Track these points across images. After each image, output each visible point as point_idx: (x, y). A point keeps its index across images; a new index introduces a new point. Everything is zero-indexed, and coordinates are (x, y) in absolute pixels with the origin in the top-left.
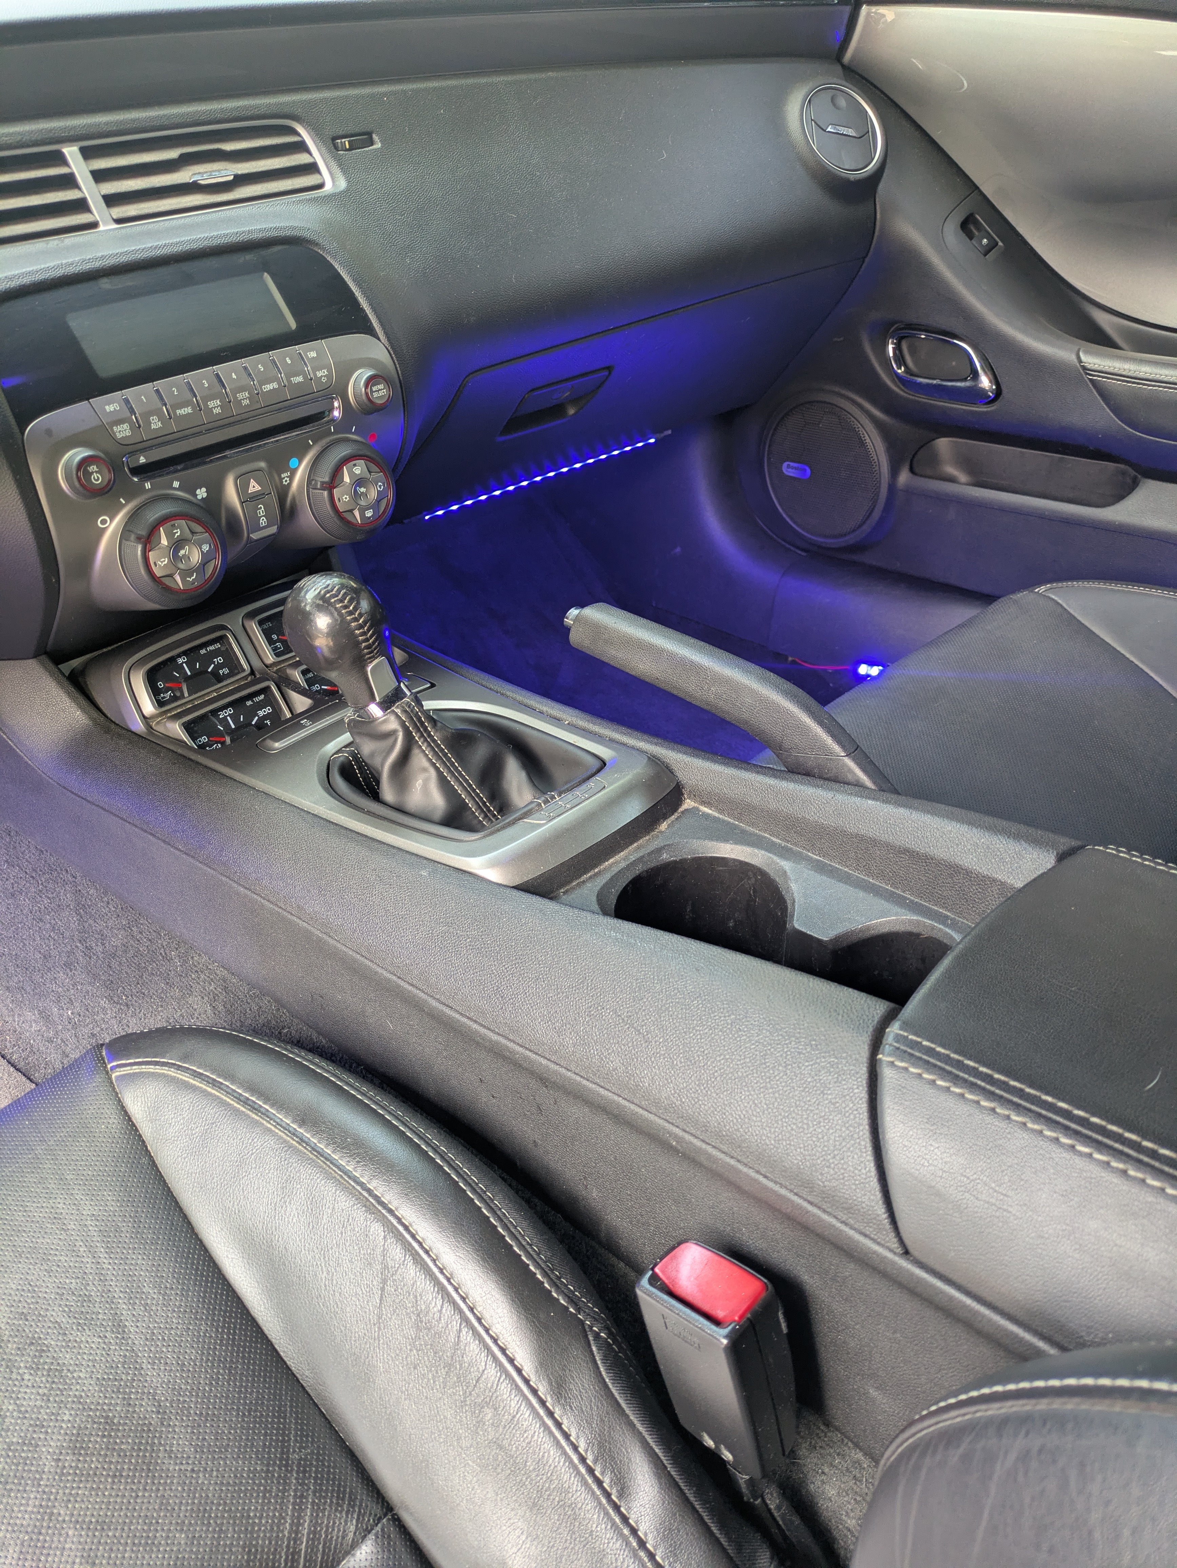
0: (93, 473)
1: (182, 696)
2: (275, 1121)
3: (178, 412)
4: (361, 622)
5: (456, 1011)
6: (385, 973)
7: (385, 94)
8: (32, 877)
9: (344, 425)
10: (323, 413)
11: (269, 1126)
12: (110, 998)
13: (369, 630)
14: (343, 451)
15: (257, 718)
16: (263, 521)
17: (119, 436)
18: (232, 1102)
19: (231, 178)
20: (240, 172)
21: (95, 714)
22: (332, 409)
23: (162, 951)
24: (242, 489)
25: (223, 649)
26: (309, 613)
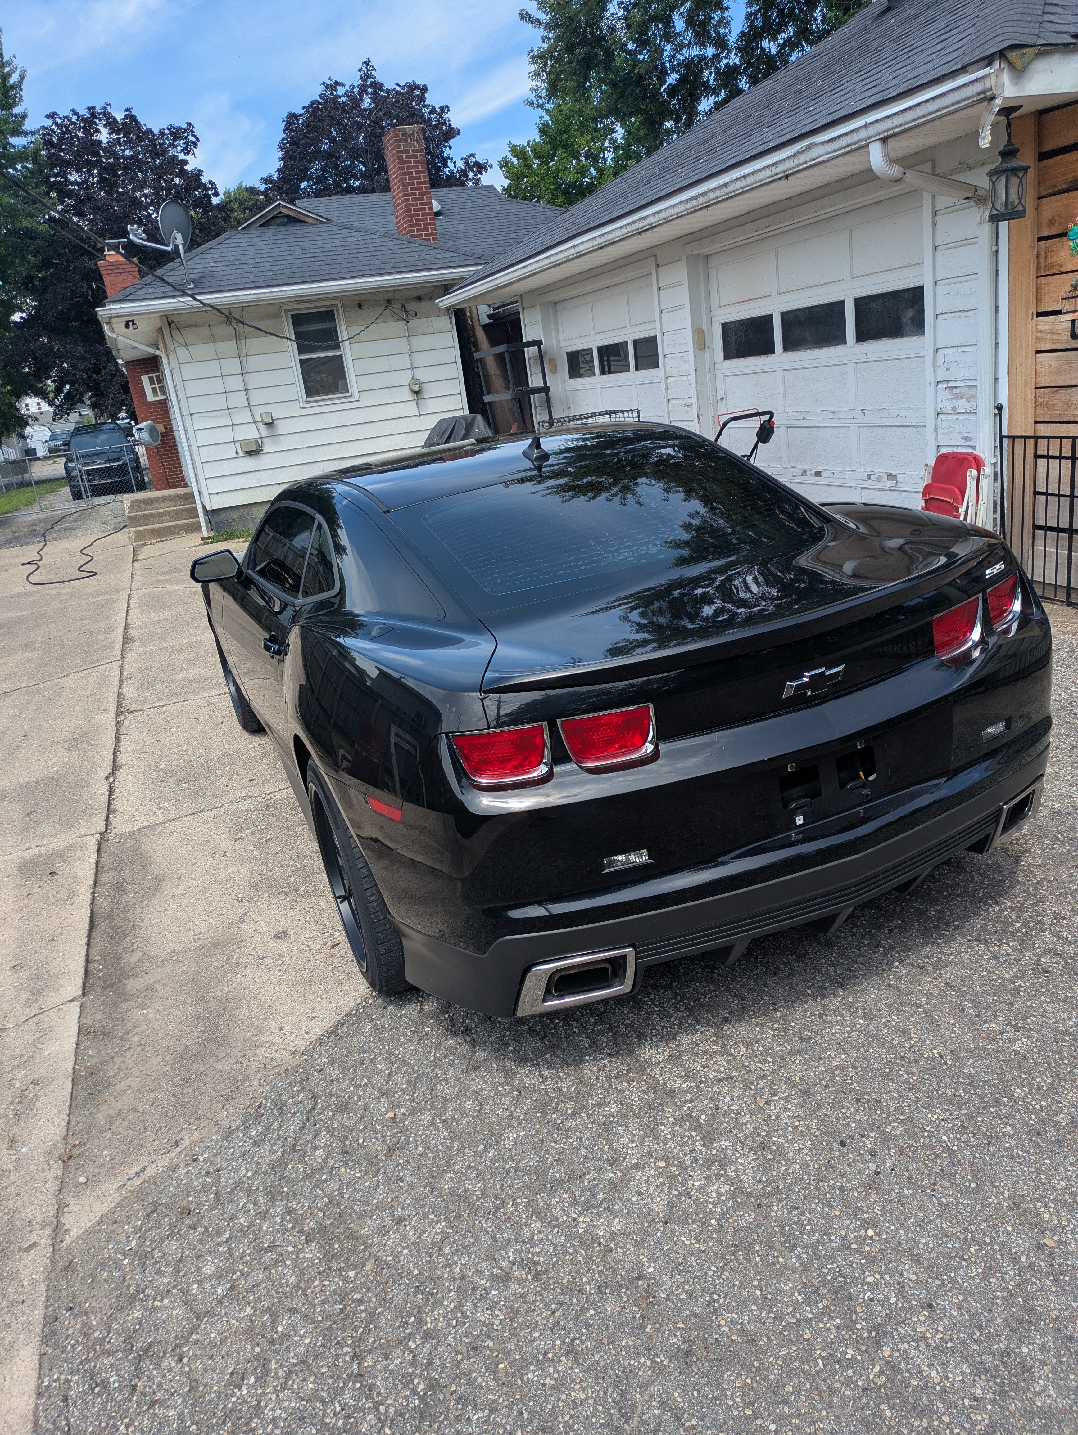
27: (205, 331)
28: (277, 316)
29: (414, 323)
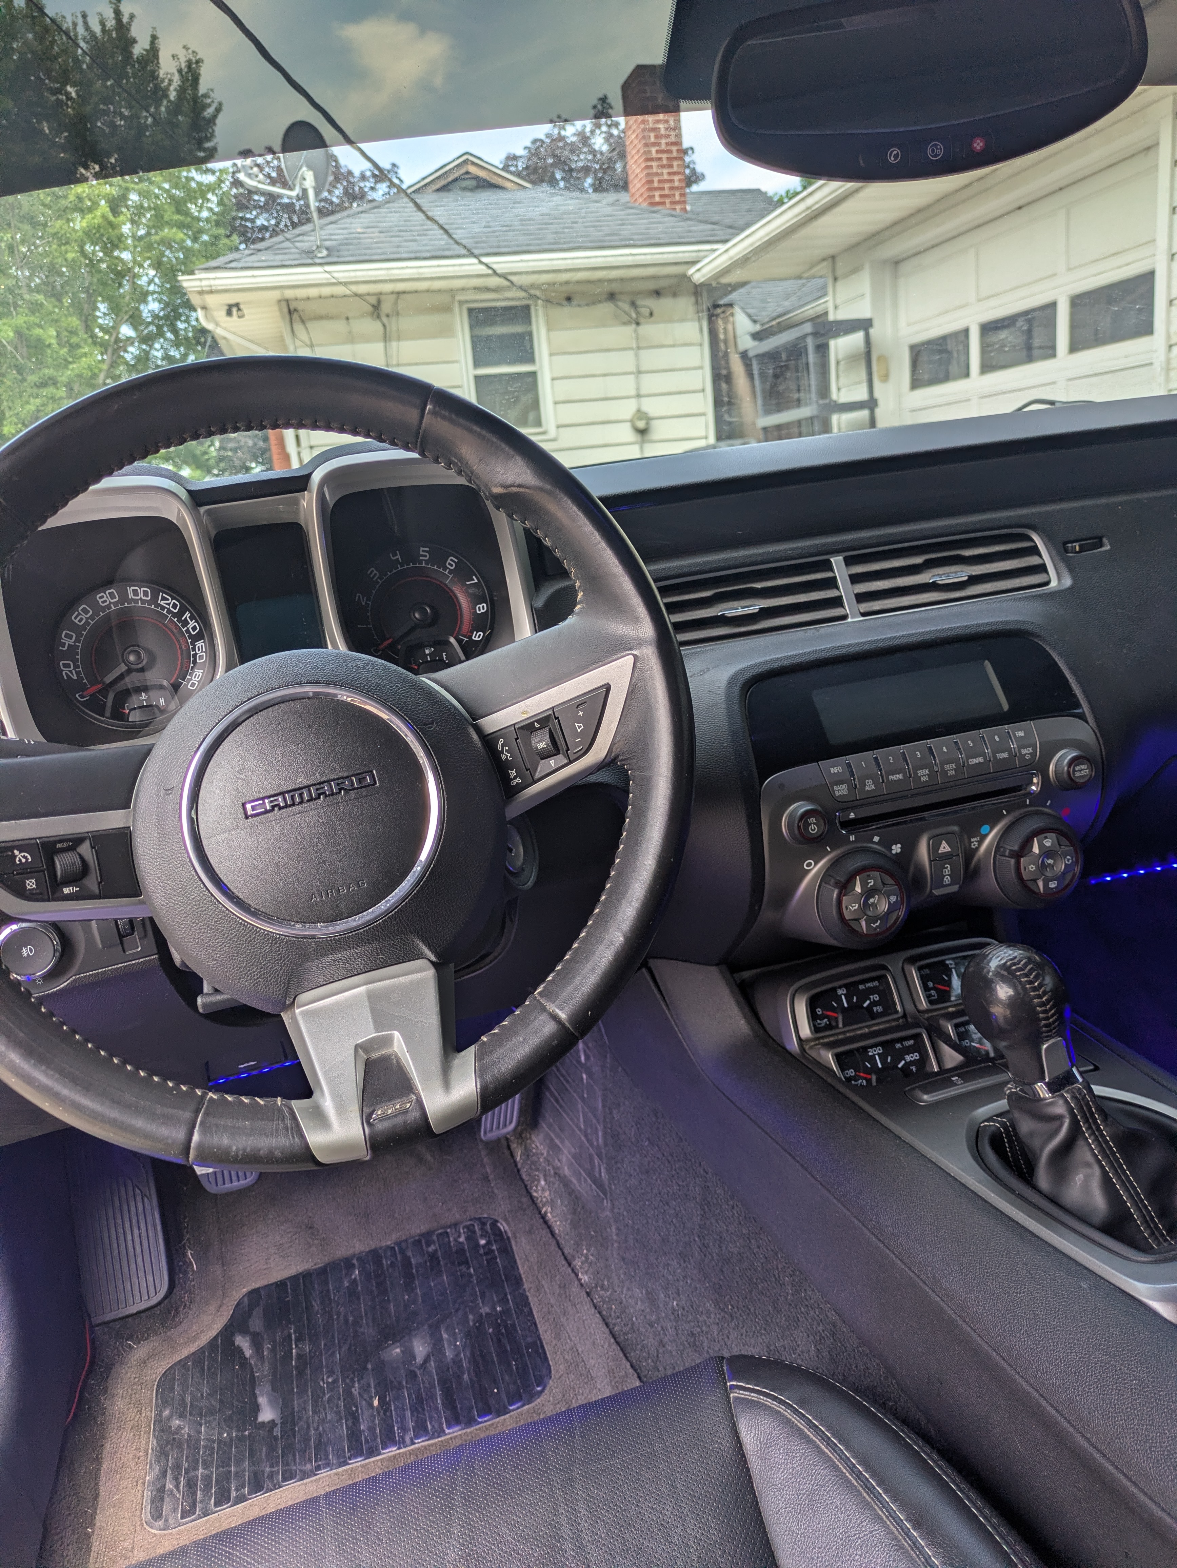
0: (810, 824)
1: (837, 1027)
2: (887, 1511)
3: (891, 777)
4: (1044, 999)
5: (1110, 1461)
6: (1024, 1384)
7: (1120, 504)
8: (668, 1160)
9: (1039, 799)
10: (1021, 786)
11: (880, 1513)
12: (716, 1303)
13: (1051, 1009)
14: (1036, 823)
15: (903, 1062)
16: (947, 880)
17: (837, 794)
18: (844, 1471)
19: (966, 578)
20: (974, 574)
21: (756, 1026)
22: (1032, 783)
23: (776, 1273)
24: (933, 849)
25: (881, 988)
26: (991, 981)
27: (339, 326)
28: (446, 309)
29: (649, 330)
